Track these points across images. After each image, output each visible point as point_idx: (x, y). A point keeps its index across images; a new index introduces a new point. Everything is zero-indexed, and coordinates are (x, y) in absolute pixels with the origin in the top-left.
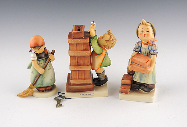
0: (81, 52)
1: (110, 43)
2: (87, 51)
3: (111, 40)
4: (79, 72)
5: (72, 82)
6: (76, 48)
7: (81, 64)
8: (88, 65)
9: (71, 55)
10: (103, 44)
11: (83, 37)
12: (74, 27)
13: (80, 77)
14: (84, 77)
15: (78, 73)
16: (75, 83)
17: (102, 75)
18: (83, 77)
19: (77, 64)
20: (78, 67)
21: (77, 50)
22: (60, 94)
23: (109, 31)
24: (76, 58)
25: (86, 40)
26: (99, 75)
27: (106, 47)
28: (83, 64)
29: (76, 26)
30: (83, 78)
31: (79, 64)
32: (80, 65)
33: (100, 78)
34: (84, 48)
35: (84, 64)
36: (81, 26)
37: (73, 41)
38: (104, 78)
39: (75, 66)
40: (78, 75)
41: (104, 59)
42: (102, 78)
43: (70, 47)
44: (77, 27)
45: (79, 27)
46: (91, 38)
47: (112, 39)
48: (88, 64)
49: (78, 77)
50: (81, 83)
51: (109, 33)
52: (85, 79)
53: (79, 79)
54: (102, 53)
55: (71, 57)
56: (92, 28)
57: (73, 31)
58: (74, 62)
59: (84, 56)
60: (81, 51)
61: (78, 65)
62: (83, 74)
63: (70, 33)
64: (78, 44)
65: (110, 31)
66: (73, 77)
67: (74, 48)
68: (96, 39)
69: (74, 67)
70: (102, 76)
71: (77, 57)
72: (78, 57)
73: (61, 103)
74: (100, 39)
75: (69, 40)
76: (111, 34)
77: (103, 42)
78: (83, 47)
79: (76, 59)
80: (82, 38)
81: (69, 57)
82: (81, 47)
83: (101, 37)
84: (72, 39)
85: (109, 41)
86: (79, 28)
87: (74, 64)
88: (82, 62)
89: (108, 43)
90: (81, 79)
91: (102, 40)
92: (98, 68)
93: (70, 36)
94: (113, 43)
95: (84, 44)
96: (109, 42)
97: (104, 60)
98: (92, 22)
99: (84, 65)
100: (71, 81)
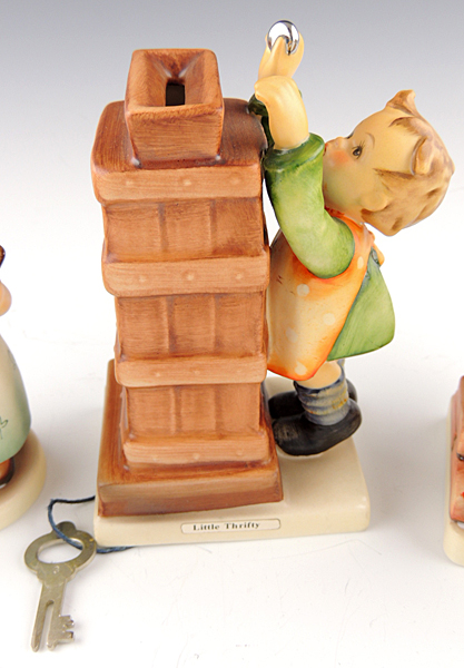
0: (194, 264)
1: (411, 193)
2: (243, 262)
3: (426, 167)
4: (184, 393)
5: (135, 453)
6: (158, 242)
7: (199, 345)
8: (246, 355)
9: (121, 289)
10: (359, 202)
11: (211, 149)
12: (141, 64)
13: (188, 424)
14: (219, 425)
15: (178, 402)
16: (155, 459)
17: (336, 395)
18: (210, 423)
19: (166, 344)
20: (177, 363)
21: (165, 250)
22: (62, 514)
23: (403, 95)
24: (156, 306)
25: (236, 181)
26: (316, 399)
27: (378, 218)
28: (211, 346)
29: (152, 58)
30: (213, 427)
31: (182, 344)
32: (189, 354)
33: (318, 413)
34: (224, 236)
35: (218, 343)
36: (188, 57)
37: (129, 183)
38: (345, 412)
39: (154, 356)
40: (178, 414)
41: (356, 300)
42: (330, 411)
43: (114, 231)
44: (158, 66)
45: (174, 68)
46: (271, 158)
47: (434, 166)
48: (250, 345)
49: (179, 426)
50: (197, 458)
51: (402, 114)
52: (222, 437)
53: (181, 434)
54: (346, 269)
55: (121, 301)
56: (274, 72)
57: (133, 109)
58: (148, 333)
59: (221, 296)
60: (200, 257)
61: (178, 352)
62: (213, 408)
63: (113, 112)
64: (170, 210)
65: (410, 97)
66: (140, 426)
67: (147, 235)
68: (312, 171)
69: (147, 366)
70: (330, 402)
71: (164, 303)
72: (175, 299)
73: (64, 613)
74: (339, 158)
75: (105, 175)
76: (419, 122)
77: (359, 185)
78: (214, 230)
79: (158, 316)
80: (207, 162)
81: (111, 299)
82: (197, 233)
83: (344, 145)
84: (127, 168)
85: (407, 176)
86: (176, 74)
87: (146, 348)
88: (202, 332)
89: (402, 192)
90: (198, 434)
91: (352, 165)
92: (314, 366)
93: (111, 144)
94: (433, 192)
95: (217, 207)
96: (410, 185)
97: (359, 308)
98: (281, 29)
99: (218, 351)
100: (128, 448)
